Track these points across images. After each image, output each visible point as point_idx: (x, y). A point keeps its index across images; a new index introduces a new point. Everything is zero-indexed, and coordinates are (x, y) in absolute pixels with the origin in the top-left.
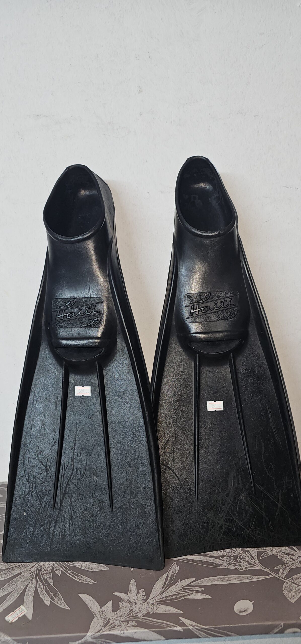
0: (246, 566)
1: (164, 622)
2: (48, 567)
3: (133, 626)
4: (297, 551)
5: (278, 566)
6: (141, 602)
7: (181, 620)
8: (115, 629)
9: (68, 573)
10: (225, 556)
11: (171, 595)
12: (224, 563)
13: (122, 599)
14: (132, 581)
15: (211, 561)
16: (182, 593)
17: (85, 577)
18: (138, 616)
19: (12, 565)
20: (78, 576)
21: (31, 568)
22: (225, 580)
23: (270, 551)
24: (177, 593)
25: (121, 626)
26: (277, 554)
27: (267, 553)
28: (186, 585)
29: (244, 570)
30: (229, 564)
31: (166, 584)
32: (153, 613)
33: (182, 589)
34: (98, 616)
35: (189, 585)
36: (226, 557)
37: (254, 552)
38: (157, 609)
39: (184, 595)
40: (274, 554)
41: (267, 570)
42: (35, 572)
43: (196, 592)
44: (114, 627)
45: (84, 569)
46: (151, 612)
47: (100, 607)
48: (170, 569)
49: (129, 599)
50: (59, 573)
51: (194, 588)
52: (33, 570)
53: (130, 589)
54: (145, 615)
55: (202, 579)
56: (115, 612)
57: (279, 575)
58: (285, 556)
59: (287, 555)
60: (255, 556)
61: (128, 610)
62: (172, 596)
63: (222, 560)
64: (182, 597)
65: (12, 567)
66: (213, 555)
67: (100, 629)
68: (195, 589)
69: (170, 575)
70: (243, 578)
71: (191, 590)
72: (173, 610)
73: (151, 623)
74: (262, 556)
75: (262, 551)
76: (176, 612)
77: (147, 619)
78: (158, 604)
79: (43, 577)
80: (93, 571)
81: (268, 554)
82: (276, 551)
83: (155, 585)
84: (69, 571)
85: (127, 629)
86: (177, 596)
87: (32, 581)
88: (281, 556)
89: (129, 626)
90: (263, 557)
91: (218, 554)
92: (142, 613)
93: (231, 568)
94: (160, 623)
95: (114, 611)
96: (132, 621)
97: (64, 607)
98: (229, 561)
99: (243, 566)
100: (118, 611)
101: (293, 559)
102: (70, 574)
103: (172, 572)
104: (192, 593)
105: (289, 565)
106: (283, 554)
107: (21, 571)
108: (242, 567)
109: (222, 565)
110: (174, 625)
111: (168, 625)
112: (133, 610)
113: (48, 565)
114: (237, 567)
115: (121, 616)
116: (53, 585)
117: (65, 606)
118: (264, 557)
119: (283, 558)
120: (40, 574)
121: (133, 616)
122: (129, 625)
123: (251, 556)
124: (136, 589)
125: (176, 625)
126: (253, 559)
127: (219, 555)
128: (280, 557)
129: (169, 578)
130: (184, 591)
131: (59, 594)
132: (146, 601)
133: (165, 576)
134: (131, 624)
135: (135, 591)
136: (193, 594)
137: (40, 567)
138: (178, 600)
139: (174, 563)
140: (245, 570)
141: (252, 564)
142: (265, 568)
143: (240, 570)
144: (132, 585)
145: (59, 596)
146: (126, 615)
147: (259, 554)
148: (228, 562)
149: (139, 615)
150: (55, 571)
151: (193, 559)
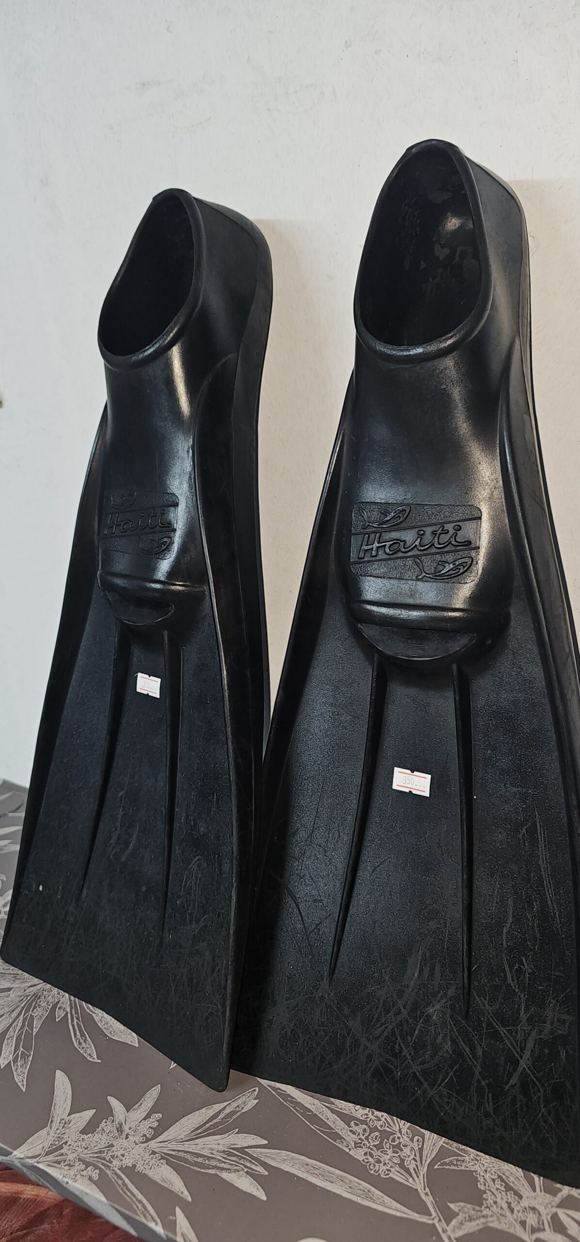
0: (391, 1167)
1: (145, 1201)
2: (52, 997)
3: (90, 1178)
4: (538, 1189)
5: (462, 1204)
6: (139, 1138)
7: (174, 1214)
8: (58, 1168)
9: (72, 1020)
10: (364, 1122)
11: (198, 1152)
12: (351, 1138)
13: (113, 1117)
14: (155, 1090)
15: (328, 1119)
16: (219, 1160)
17: (91, 1043)
18: (113, 1163)
19: (9, 969)
20: (82, 1035)
21: (31, 986)
22: (323, 1176)
23: (472, 1160)
24: (212, 1154)
25: (71, 1166)
26: (482, 1174)
27: (460, 1161)
28: (240, 1146)
29: (379, 1174)
30: (357, 1145)
31: (207, 1125)
32: (140, 1171)
33: (227, 1151)
34: (53, 1128)
35: (246, 1150)
36: (365, 1126)
37: (433, 1144)
38: (153, 1167)
39: (222, 1165)
40: (476, 1171)
41: (429, 1200)
42: (29, 997)
43: (247, 1173)
44: (59, 1163)
45: (100, 1026)
46: (139, 1169)
47: (68, 1111)
48: (237, 1099)
49: (123, 1123)
50: (59, 1014)
51: (250, 1161)
52: (30, 992)
53: (139, 1103)
54: (124, 1169)
55: (280, 1151)
56: (83, 1134)
57: (445, 1225)
58: (497, 1189)
59: (504, 1190)
60: (429, 1155)
61: (105, 1143)
62: (198, 1155)
63: (351, 1129)
64: (214, 1167)
65: (7, 972)
66: (341, 1109)
67: (38, 1153)
68: (248, 1165)
69: (227, 1111)
70: (364, 1191)
71: (242, 1162)
72: (178, 1185)
73: (122, 1190)
74: (445, 1162)
75: (455, 1150)
76: (180, 1194)
77: (121, 1179)
78: (162, 1158)
79: (32, 1012)
80: (111, 1037)
81: (464, 1165)
82: (486, 1165)
83: (186, 1118)
84: (76, 1019)
85: (77, 1178)
86: (207, 1161)
87: (13, 1011)
88: (487, 1184)
89: (83, 1176)
90: (445, 1167)
91: (353, 1111)
92: (123, 1162)
93: (356, 1157)
94: (137, 1200)
95: (84, 1132)
96: (96, 1167)
97: (18, 1083)
98: (363, 1138)
99: (385, 1164)
100: (90, 1135)
101: (512, 1206)
102: (73, 1026)
103: (236, 1105)
104: (238, 1171)
105: (490, 1213)
106: (496, 1182)
107: (13, 986)
108: (379, 1166)
109: (342, 1140)
110: (156, 1218)
111: (146, 1212)
112: (114, 1146)
113: (56, 993)
114: (371, 1159)
115: (86, 1149)
116: (34, 1034)
117: (23, 1081)
118: (448, 1167)
119: (487, 1191)
120: (33, 1004)
121: (105, 1159)
122: (84, 1173)
123: (421, 1150)
124: (149, 1108)
125: (159, 1221)
126: (418, 1159)
127: (354, 1115)
128: (485, 1185)
129: (222, 1116)
130: (228, 1158)
131: (30, 1054)
132: (148, 1140)
133: (217, 1107)
134: (90, 1173)
135: (145, 1111)
136: (237, 1173)
137: (43, 990)
138: (203, 1171)
139: (255, 1090)
140: (382, 1176)
141: (407, 1171)
142: (429, 1193)
143: (371, 1170)
144: (149, 1098)
145: (27, 1059)
146: (96, 1151)
147: (442, 1153)
148: (360, 1139)
149: (115, 1162)
150: (57, 1009)
151: (295, 1097)
